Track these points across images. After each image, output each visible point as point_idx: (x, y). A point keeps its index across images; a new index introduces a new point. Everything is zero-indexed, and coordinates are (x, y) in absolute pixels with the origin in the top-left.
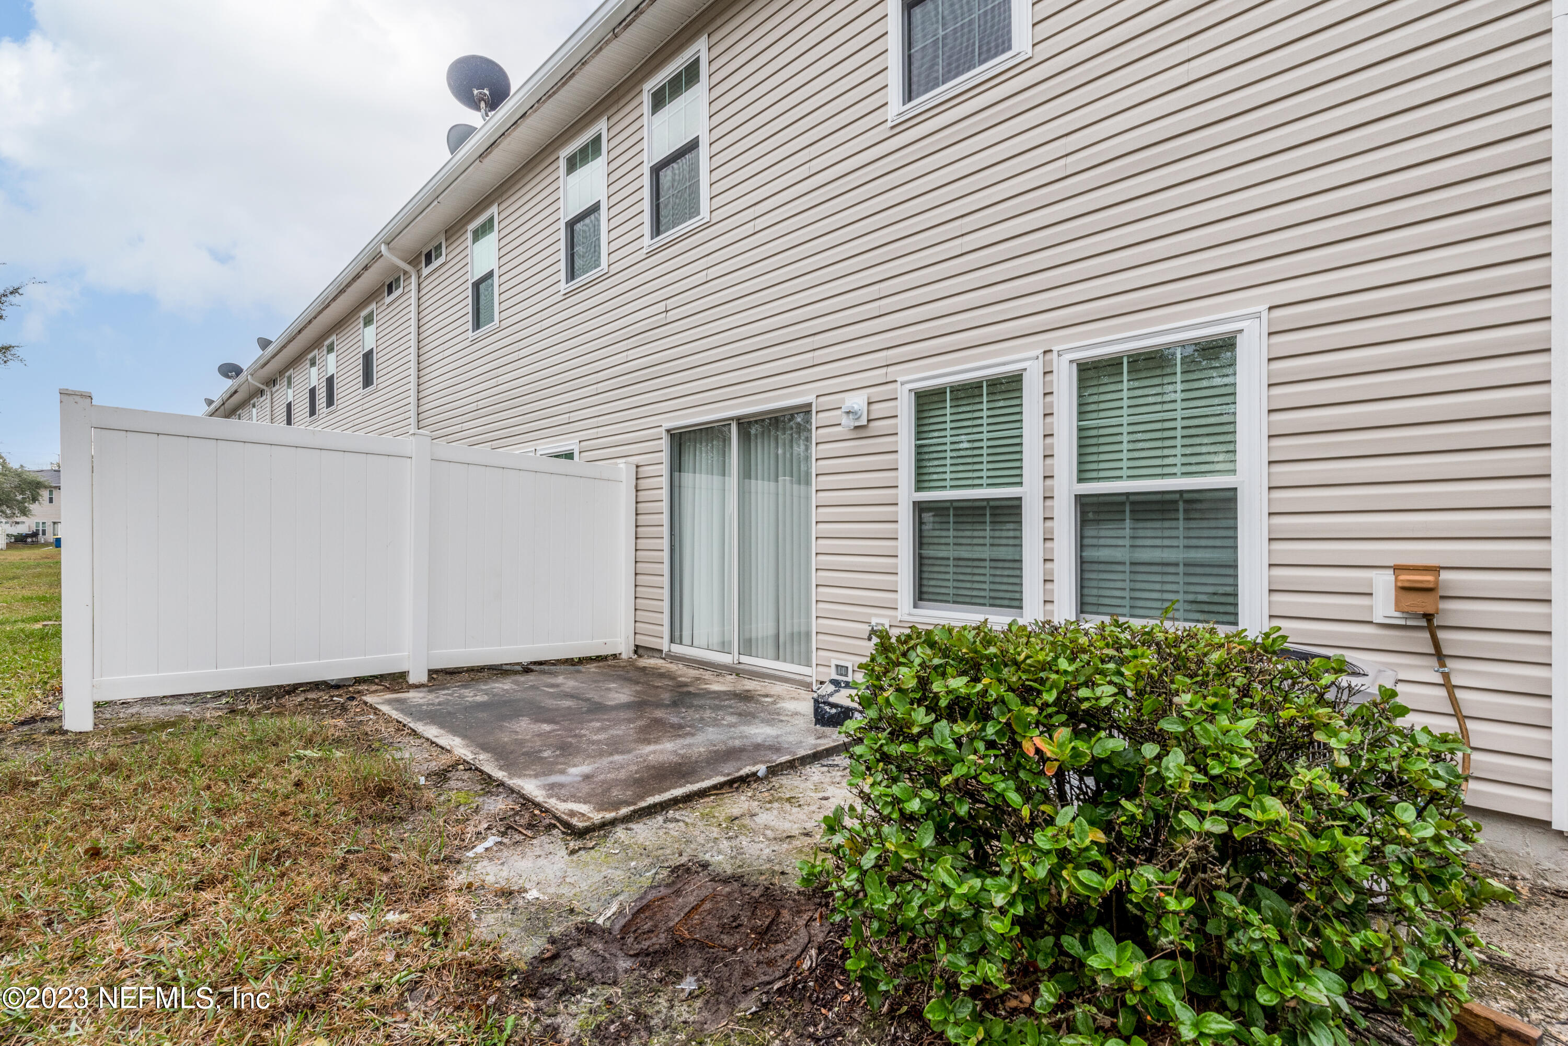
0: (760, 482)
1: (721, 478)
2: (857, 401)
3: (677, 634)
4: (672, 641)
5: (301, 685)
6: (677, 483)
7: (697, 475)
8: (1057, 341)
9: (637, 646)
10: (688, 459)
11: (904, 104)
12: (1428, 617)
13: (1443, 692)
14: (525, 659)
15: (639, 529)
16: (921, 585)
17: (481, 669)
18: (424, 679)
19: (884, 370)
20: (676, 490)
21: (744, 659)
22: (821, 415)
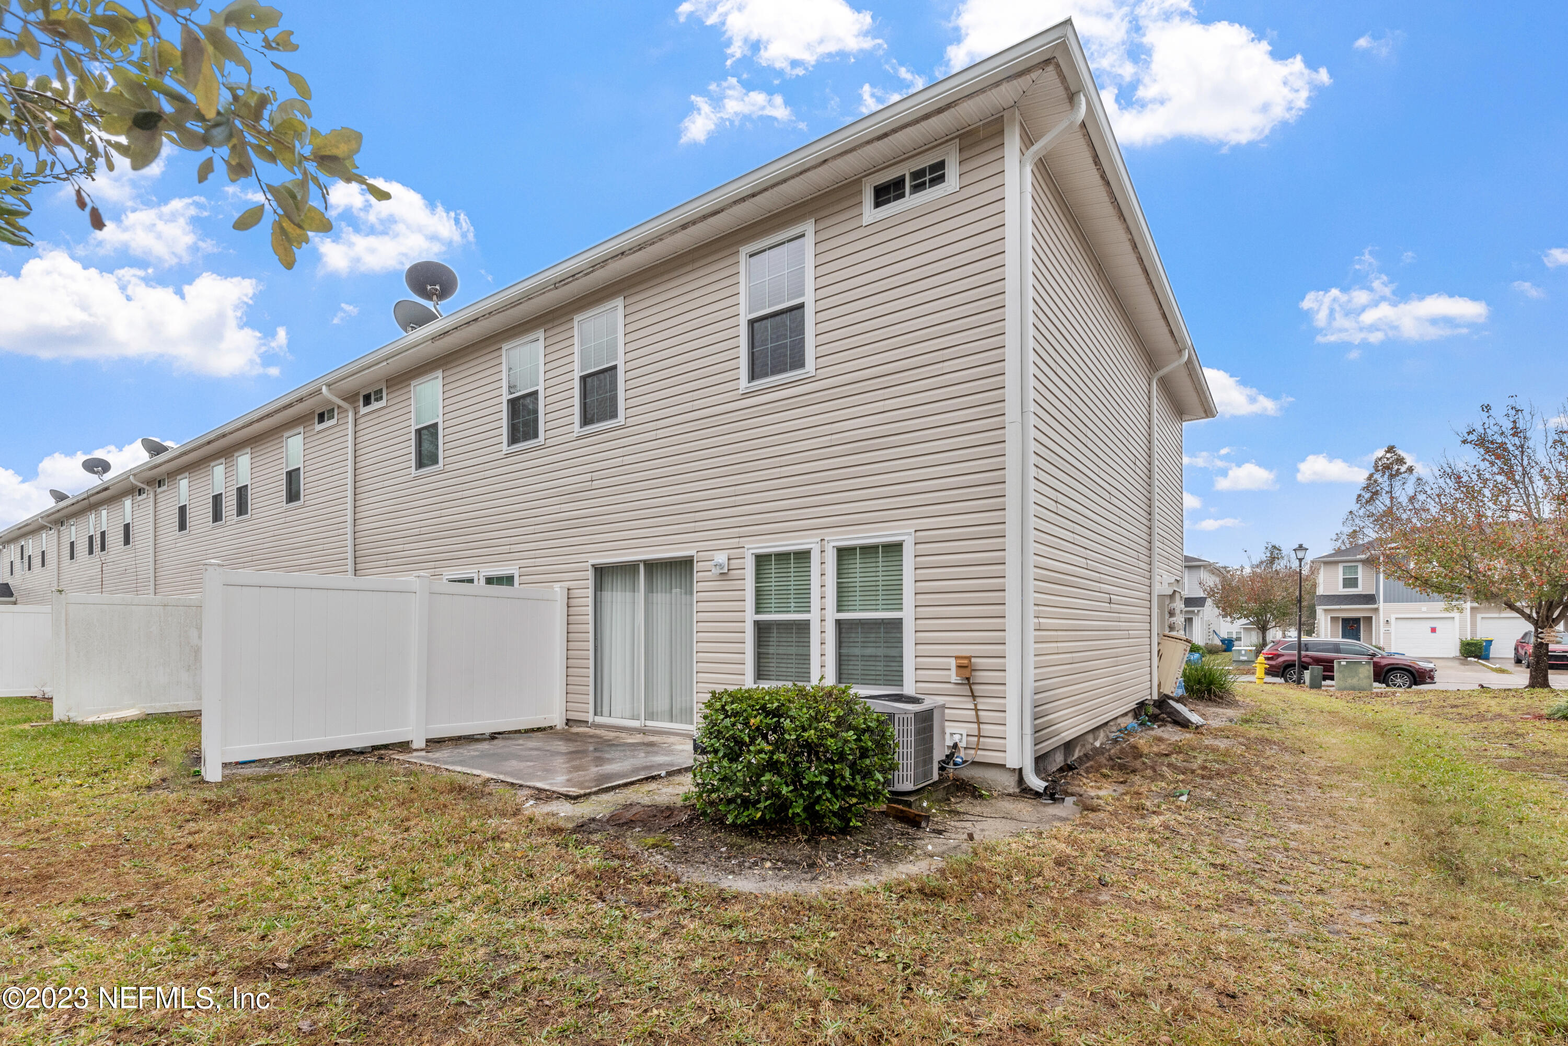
0: (659, 594)
1: (632, 594)
2: (721, 558)
3: (599, 710)
4: (595, 714)
5: (338, 751)
6: (599, 600)
7: (614, 593)
8: (829, 535)
9: (568, 720)
10: (605, 586)
11: (749, 382)
12: (968, 679)
13: (973, 713)
14: (488, 730)
15: (570, 635)
16: (759, 671)
17: (459, 738)
18: (423, 745)
19: (737, 540)
20: (599, 604)
21: (649, 723)
22: (700, 564)
